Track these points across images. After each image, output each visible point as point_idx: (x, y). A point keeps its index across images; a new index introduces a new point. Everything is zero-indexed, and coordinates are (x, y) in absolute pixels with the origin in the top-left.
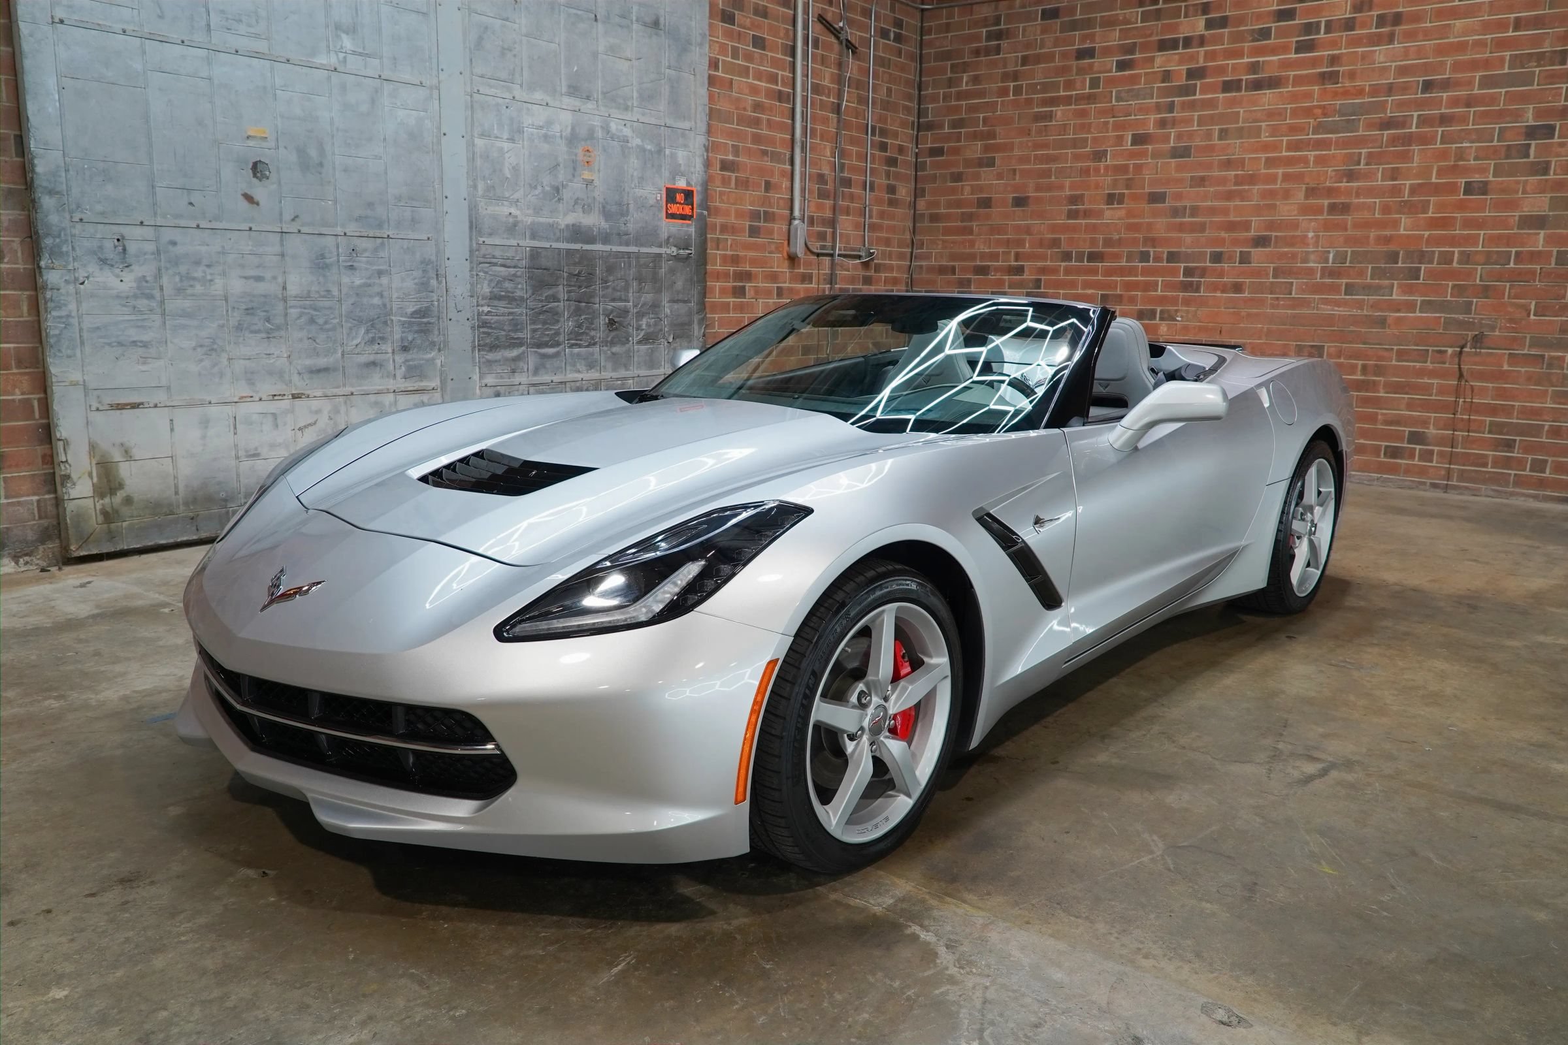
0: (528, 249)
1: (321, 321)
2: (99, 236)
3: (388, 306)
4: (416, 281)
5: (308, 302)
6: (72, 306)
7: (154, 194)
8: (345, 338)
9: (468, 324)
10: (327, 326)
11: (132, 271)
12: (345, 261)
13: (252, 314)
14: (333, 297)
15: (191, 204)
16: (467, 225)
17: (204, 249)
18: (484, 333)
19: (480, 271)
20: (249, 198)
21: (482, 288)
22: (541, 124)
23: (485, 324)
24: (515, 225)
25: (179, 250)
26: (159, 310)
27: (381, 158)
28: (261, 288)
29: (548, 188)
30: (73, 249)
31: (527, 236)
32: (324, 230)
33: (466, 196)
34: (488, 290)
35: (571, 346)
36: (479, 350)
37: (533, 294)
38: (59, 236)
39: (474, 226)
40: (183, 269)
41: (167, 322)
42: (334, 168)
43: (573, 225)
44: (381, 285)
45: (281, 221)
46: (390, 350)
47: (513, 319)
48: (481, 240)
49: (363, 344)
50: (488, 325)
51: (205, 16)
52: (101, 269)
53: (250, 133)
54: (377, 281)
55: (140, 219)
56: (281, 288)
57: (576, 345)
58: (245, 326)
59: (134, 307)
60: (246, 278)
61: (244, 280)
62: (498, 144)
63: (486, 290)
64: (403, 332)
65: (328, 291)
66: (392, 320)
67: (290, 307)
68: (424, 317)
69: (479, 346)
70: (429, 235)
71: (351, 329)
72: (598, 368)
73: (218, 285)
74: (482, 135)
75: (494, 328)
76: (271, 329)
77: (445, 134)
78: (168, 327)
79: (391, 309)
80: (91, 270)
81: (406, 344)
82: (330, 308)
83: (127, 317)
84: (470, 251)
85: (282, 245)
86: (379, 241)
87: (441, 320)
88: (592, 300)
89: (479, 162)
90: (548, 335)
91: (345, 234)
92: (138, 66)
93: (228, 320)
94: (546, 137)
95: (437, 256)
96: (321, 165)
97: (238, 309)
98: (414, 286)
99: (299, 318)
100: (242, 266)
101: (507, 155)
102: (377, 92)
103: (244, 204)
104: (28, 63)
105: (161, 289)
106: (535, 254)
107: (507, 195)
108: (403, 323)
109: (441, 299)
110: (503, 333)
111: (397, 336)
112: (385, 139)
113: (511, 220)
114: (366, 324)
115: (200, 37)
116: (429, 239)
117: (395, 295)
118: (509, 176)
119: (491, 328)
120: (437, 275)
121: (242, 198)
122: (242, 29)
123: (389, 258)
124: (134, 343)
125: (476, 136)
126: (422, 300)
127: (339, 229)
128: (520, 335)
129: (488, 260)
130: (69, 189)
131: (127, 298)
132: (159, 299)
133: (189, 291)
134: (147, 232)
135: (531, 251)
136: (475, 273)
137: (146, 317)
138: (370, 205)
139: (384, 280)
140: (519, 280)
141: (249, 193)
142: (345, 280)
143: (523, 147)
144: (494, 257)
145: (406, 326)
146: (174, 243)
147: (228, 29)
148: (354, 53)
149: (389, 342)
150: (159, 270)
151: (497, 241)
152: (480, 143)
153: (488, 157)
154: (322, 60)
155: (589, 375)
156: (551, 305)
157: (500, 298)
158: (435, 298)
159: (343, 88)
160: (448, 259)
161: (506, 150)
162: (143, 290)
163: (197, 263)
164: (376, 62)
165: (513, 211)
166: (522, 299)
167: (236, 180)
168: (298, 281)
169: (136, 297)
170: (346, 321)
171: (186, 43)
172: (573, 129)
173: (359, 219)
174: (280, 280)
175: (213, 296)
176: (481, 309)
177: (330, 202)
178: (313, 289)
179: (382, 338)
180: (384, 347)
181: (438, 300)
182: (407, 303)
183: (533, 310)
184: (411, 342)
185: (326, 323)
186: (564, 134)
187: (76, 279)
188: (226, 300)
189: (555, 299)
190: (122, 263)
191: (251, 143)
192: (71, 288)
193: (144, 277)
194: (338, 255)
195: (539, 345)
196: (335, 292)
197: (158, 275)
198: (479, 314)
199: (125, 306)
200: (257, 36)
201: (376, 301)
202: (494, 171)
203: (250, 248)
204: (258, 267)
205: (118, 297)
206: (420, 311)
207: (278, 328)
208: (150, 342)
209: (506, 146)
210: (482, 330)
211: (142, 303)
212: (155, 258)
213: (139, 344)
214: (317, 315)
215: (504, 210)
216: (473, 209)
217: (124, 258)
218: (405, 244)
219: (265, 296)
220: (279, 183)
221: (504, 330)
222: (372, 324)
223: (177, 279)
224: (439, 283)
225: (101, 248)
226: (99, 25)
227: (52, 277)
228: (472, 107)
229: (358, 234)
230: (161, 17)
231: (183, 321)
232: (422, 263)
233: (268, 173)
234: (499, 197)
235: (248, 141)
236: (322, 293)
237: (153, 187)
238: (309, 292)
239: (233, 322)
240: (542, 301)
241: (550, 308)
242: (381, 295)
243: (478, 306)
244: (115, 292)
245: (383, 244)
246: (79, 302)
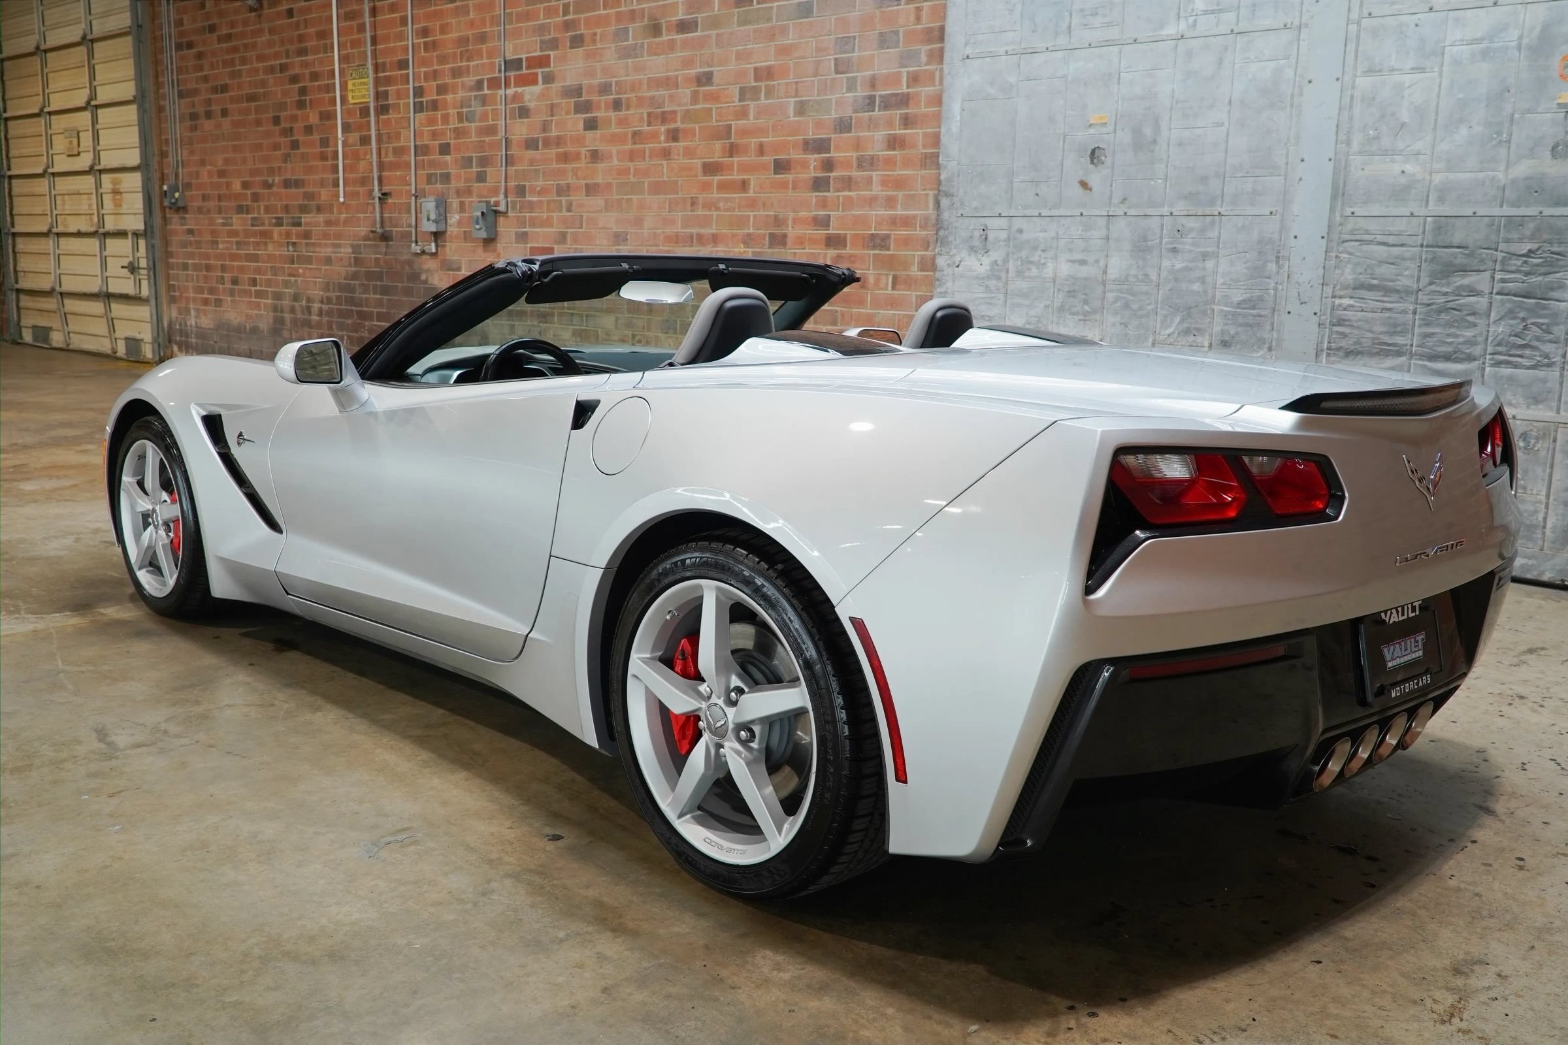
0: (1429, 219)
1: (1135, 306)
2: (972, 228)
3: (1210, 293)
4: (1249, 264)
5: (1125, 287)
6: (949, 285)
7: (1012, 188)
8: (1158, 326)
9: (1316, 319)
10: (1140, 313)
11: (989, 256)
12: (1166, 243)
13: (1074, 297)
14: (1151, 281)
15: (1037, 195)
16: (1328, 192)
17: (1042, 235)
18: (1337, 332)
19: (1342, 252)
20: (1084, 185)
21: (1342, 274)
22: (1479, 35)
23: (1341, 322)
24: (1407, 188)
25: (1025, 236)
26: (1003, 290)
27: (1222, 124)
28: (1084, 271)
29: (1479, 129)
30: (955, 239)
31: (1431, 202)
32: (1150, 211)
33: (1333, 156)
34: (1350, 277)
35: (1498, 364)
36: (1328, 355)
37: (1431, 284)
38: (948, 229)
39: (1339, 193)
40: (1024, 254)
41: (1008, 301)
42: (1168, 144)
43: (1526, 179)
44: (1204, 269)
45: (1110, 206)
46: (1206, 344)
47: (1389, 318)
48: (1348, 211)
49: (1176, 334)
50: (1351, 323)
51: (1067, 20)
52: (969, 255)
53: (1092, 121)
54: (1200, 265)
55: (1000, 211)
56: (1102, 272)
57: (1508, 363)
58: (1067, 307)
59: (987, 287)
60: (1073, 261)
61: (1070, 264)
62: (1396, 78)
63: (1349, 276)
64: (1226, 324)
65: (1146, 275)
66: (1213, 310)
67: (1110, 291)
68: (1254, 308)
69: (1329, 349)
70: (1274, 210)
71: (1166, 316)
72: (1554, 404)
73: (1049, 271)
74: (1370, 72)
75: (1358, 328)
76: (1088, 312)
77: (1310, 82)
78: (1008, 305)
79: (1214, 297)
80: (963, 256)
81: (1227, 338)
82: (1147, 293)
83: (982, 295)
84: (1329, 226)
85: (1108, 228)
86: (1209, 219)
87: (1276, 314)
88: (1555, 294)
89: (1357, 111)
90: (1450, 344)
91: (1171, 214)
92: (1012, 80)
93: (1053, 302)
94: (1485, 54)
95: (1280, 234)
96: (1155, 142)
97: (1063, 291)
98: (1245, 271)
99: (1115, 302)
100: (1070, 250)
101: (1407, 92)
102: (1226, 49)
103: (1079, 190)
104: (945, 99)
105: (1007, 272)
106: (1442, 224)
107: (1400, 145)
108: (1225, 315)
109: (1280, 287)
110: (1370, 335)
111: (1217, 328)
112: (1230, 102)
113: (1403, 180)
114: (1182, 312)
115: (1062, 41)
116: (1271, 213)
117: (1220, 281)
118: (1407, 121)
119: (1352, 326)
120: (1278, 257)
121: (1078, 185)
122: (1098, 21)
123: (1219, 238)
124: (983, 316)
125: (1359, 73)
126: (1254, 287)
127: (1166, 208)
128: (1399, 340)
129: (1358, 237)
130: (958, 190)
131: (983, 279)
132: (1004, 280)
133: (1027, 274)
134: (1003, 222)
135: (1435, 222)
136: (1334, 254)
137: (994, 295)
138: (1204, 180)
139: (1210, 264)
140: (1408, 263)
141: (1084, 179)
142: (1166, 263)
143: (1441, 75)
144: (1367, 232)
145: (1230, 317)
146: (1020, 231)
147: (1085, 25)
148: (1206, 12)
149: (1207, 334)
150: (1008, 255)
151: (1376, 210)
152: (1363, 82)
153: (1374, 99)
154: (1170, 30)
155: (1531, 412)
156: (1463, 301)
157: (1371, 288)
158: (1273, 285)
159: (1189, 54)
160: (1296, 237)
161: (1407, 85)
162: (997, 271)
163: (1035, 248)
164: (1231, 16)
165: (1409, 168)
166: (1407, 292)
167: (1076, 166)
168: (1117, 265)
169: (988, 278)
170: (1161, 309)
171: (1050, 49)
172: (1546, 28)
173: (1190, 197)
174: (1102, 263)
175: (1045, 278)
176: (1337, 301)
177: (1160, 181)
178: (1132, 272)
179: (1198, 330)
180: (1199, 339)
181: (1276, 289)
182: (1235, 291)
183: (1429, 305)
184: (1233, 337)
185: (1140, 309)
186: (1525, 41)
187: (954, 263)
188: (1054, 282)
189: (1473, 292)
190: (984, 249)
191: (1092, 131)
192: (950, 270)
193: (996, 261)
194: (1161, 238)
195: (1432, 358)
196: (1154, 277)
197: (1006, 260)
198: (1333, 309)
199: (981, 285)
200: (1109, 25)
201: (1196, 287)
202: (1383, 116)
203: (1080, 232)
204: (1084, 251)
205: (977, 278)
206: (1250, 300)
207: (1094, 312)
208: (993, 317)
209: (1407, 79)
210: (1336, 329)
211: (993, 283)
212: (1006, 245)
213: (986, 318)
214: (1132, 300)
215: (1393, 169)
216: (1340, 168)
217: (985, 245)
218: (1240, 221)
219: (1086, 279)
220: (1113, 167)
221: (1372, 332)
222: (1188, 311)
223: (1019, 263)
224: (1279, 267)
225: (971, 237)
226: (990, 52)
227: (941, 261)
228: (1358, 37)
229: (1185, 213)
230: (1034, 31)
231: (1018, 300)
232: (1260, 242)
233: (1103, 158)
234: (1387, 150)
235: (1089, 130)
236: (1140, 277)
237: (1012, 183)
238: (1128, 275)
239: (1057, 304)
240: (1446, 294)
241: (1462, 305)
242: (1203, 283)
243: (1334, 297)
244: (975, 273)
245: (1213, 223)
246: (954, 282)
